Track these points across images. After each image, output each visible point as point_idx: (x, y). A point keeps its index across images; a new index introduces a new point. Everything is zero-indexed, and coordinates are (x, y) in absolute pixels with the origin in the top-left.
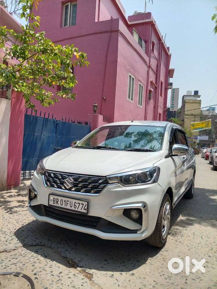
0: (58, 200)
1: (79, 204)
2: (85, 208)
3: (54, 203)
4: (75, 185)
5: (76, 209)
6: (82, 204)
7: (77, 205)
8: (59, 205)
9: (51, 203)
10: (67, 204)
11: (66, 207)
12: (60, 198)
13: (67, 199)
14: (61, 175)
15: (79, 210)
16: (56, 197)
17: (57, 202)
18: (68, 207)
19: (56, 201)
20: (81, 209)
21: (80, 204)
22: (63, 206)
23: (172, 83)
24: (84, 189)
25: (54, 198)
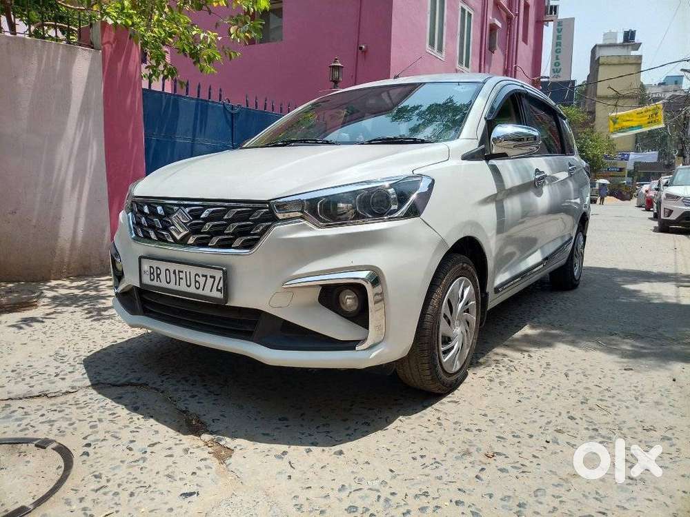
0: (159, 272)
1: (206, 276)
2: (219, 288)
3: (152, 280)
4: (195, 230)
5: (200, 292)
6: (211, 277)
7: (202, 280)
8: (164, 284)
9: (146, 280)
10: (180, 278)
11: (177, 288)
12: (163, 266)
13: (178, 267)
14: (162, 205)
15: (207, 292)
16: (155, 264)
17: (158, 276)
18: (183, 287)
19: (155, 274)
20: (210, 290)
21: (209, 277)
22: (172, 286)
23: (556, 7)
24: (215, 240)
25: (151, 267)
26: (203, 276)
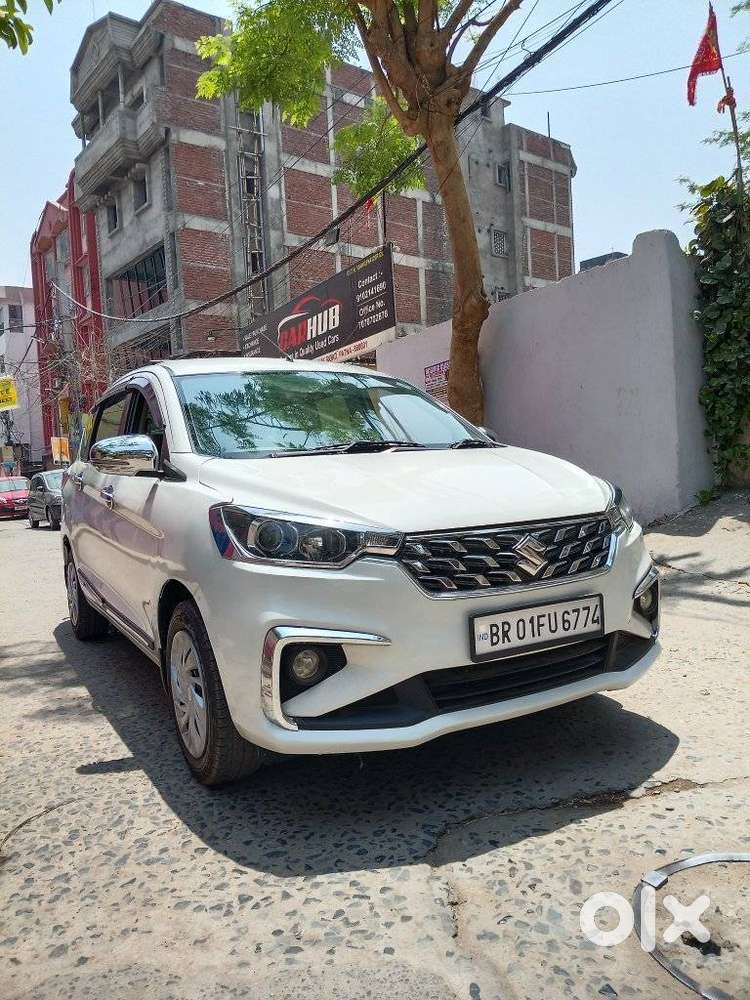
1: (577, 611)
2: (595, 618)
3: (493, 644)
4: (552, 558)
5: (571, 632)
6: (584, 609)
7: (572, 617)
8: (515, 642)
9: (483, 647)
10: (539, 625)
11: (538, 639)
12: (512, 618)
13: (535, 612)
14: (493, 536)
15: (580, 629)
16: (498, 619)
17: (505, 634)
18: (546, 635)
19: (500, 634)
20: (583, 626)
21: (581, 610)
24: (577, 563)
25: (492, 626)
26: (574, 611)
